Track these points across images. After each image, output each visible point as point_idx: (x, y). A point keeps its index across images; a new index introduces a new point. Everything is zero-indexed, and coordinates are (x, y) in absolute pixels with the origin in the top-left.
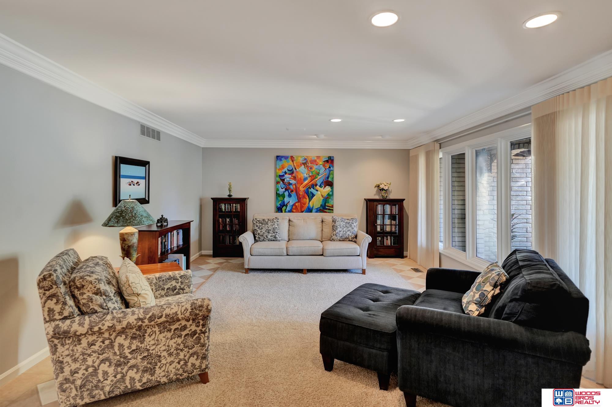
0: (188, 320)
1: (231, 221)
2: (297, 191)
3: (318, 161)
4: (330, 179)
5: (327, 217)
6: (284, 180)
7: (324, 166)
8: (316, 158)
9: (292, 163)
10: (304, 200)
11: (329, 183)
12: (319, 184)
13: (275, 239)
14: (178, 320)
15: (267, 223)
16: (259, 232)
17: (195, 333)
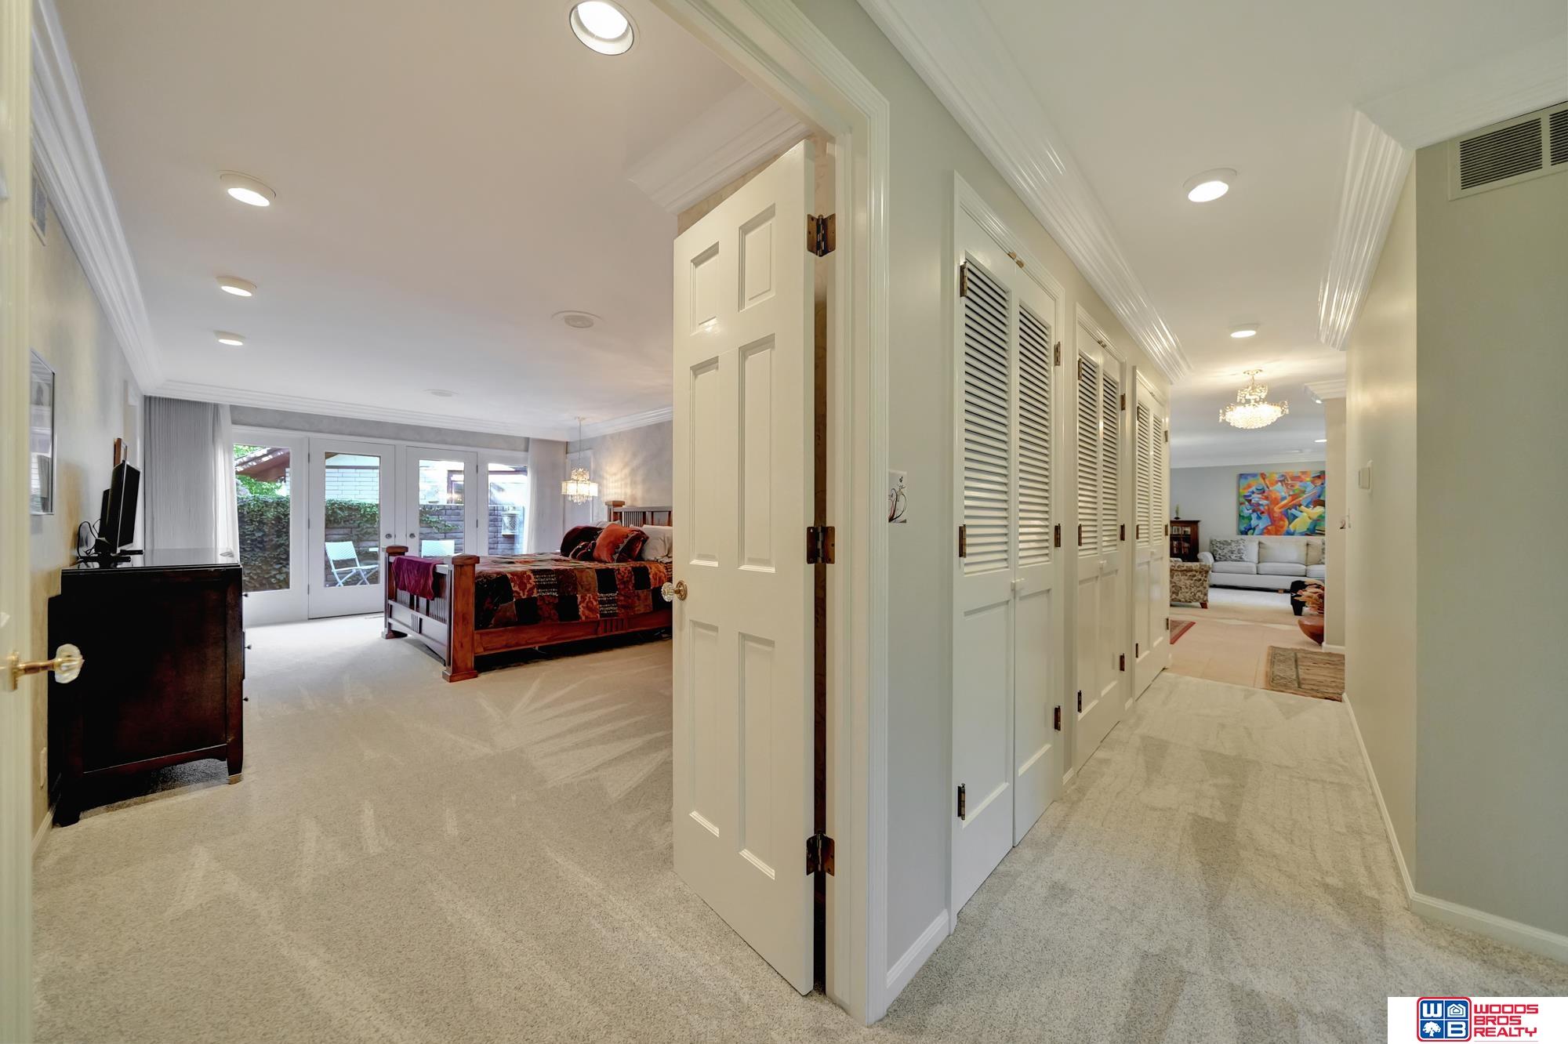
0: (1197, 572)
1: (1180, 544)
2: (1270, 513)
3: (1303, 477)
4: (1322, 498)
5: (1316, 540)
6: (1251, 500)
7: (1313, 482)
8: (1300, 474)
9: (1263, 481)
10: (1281, 523)
11: (1320, 502)
12: (1305, 504)
13: (1241, 559)
14: (1192, 571)
15: (1230, 544)
16: (1220, 552)
17: (1200, 580)
